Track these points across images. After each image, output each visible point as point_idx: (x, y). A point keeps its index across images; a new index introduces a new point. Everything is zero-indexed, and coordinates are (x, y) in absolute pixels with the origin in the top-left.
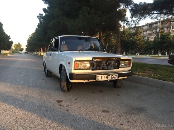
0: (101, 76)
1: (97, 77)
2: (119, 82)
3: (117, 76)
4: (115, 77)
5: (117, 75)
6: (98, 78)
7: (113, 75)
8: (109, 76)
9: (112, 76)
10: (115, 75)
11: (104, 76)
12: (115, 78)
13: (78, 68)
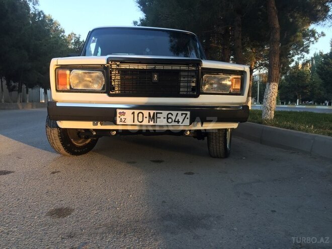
0: (133, 113)
1: (118, 115)
2: (214, 141)
3: (188, 116)
4: (180, 118)
5: (188, 113)
6: (122, 117)
7: (174, 113)
8: (159, 115)
9: (170, 116)
10: (180, 113)
11: (141, 115)
12: (181, 120)
13: (68, 87)
